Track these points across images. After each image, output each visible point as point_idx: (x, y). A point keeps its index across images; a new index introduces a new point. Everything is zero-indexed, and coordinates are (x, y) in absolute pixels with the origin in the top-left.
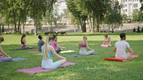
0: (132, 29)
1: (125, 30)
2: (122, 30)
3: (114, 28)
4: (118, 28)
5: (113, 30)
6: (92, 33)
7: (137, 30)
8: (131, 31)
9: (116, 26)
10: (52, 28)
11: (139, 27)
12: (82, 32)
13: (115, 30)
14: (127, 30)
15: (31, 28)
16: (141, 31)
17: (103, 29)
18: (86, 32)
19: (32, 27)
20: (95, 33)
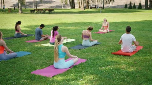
0: (123, 5)
1: (116, 5)
2: (113, 6)
3: (104, 4)
4: (109, 3)
5: (103, 5)
6: (82, 9)
7: (128, 6)
8: (122, 7)
9: (107, 1)
10: (36, 3)
11: (131, 3)
12: (70, 8)
13: (106, 6)
14: (119, 6)
15: (11, 3)
16: (132, 7)
17: (93, 4)
18: (75, 8)
19: (13, 2)
20: (85, 10)
